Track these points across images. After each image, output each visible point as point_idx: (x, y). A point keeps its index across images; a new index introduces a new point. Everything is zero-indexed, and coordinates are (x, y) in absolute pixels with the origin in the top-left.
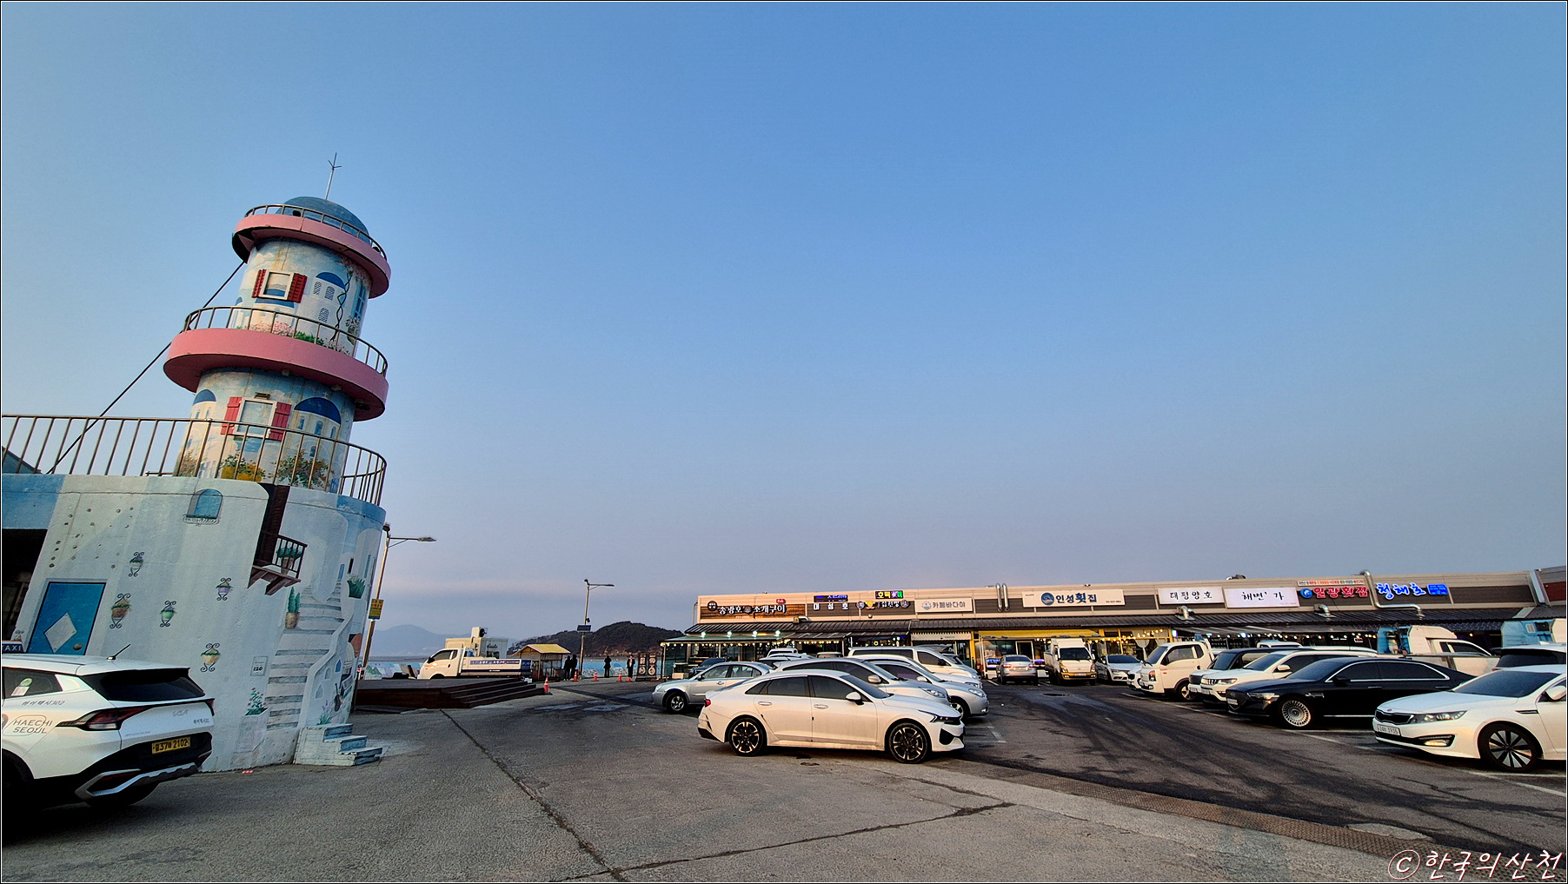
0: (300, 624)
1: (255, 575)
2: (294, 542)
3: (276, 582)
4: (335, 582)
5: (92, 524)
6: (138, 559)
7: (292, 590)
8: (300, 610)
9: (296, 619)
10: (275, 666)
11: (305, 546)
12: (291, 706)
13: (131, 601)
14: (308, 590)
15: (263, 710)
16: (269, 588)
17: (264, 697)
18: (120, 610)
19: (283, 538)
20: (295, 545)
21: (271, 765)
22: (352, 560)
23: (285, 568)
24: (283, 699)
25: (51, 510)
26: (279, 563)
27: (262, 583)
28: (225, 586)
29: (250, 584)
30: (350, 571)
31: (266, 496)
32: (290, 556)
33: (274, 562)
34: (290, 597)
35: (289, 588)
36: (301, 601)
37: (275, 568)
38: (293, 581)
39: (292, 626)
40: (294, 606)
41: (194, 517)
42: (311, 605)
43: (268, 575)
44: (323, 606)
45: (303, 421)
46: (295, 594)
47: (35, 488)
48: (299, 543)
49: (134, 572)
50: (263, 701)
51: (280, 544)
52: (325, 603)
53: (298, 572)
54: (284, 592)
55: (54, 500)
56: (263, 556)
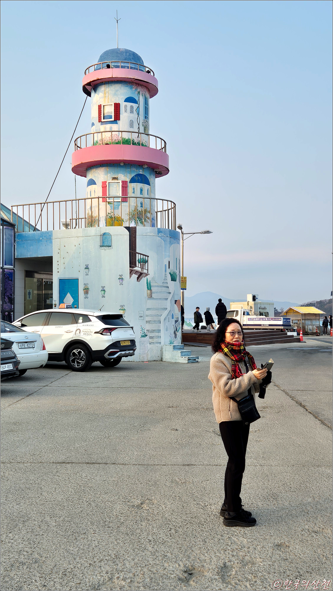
0: (153, 295)
1: (131, 272)
2: (143, 255)
3: (140, 275)
4: (164, 274)
5: (67, 253)
6: (87, 268)
7: (147, 279)
8: (152, 288)
9: (151, 293)
10: (147, 316)
11: (148, 257)
12: (157, 334)
13: (89, 286)
14: (153, 278)
15: (146, 335)
16: (138, 278)
17: (146, 330)
18: (86, 290)
19: (138, 253)
20: (144, 256)
21: (154, 361)
22: (169, 262)
23: (142, 268)
24: (153, 331)
25: (52, 247)
26: (139, 266)
27: (135, 276)
28: (121, 279)
29: (130, 277)
30: (169, 268)
31: (127, 233)
32: (143, 262)
33: (137, 266)
34: (147, 282)
35: (146, 278)
36: (152, 284)
37: (138, 268)
38: (147, 275)
39: (150, 297)
40: (149, 287)
41: (103, 246)
42: (156, 286)
43: (137, 272)
44: (161, 286)
45: (134, 189)
46: (149, 281)
47: (44, 238)
48: (146, 256)
49: (87, 273)
50: (145, 331)
51: (138, 257)
52: (161, 284)
53: (148, 270)
54: (144, 280)
55: (51, 242)
56: (132, 263)
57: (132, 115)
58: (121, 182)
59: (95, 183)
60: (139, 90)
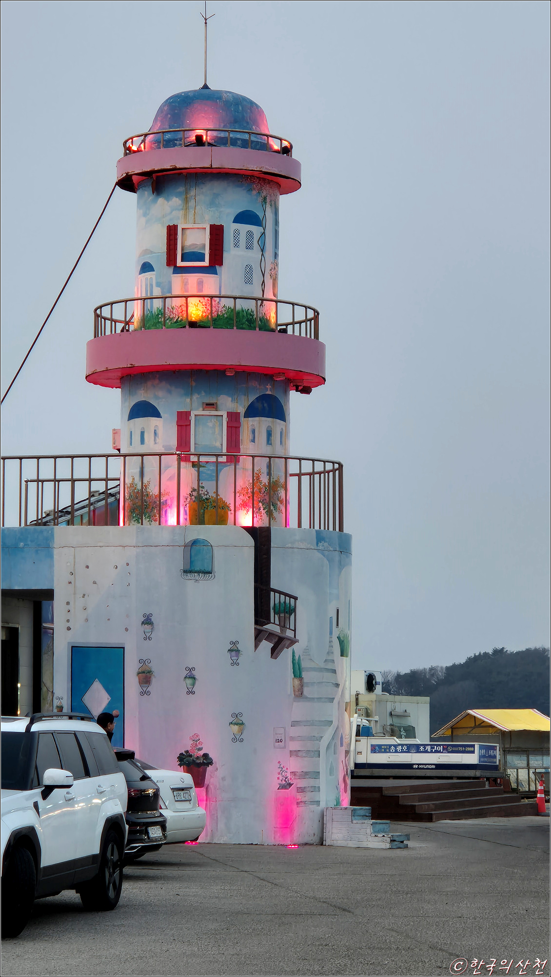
0: (306, 691)
1: (259, 636)
2: (286, 595)
3: (279, 644)
4: (328, 640)
5: (95, 583)
6: (148, 621)
7: (293, 652)
8: (304, 675)
9: (302, 686)
10: (292, 739)
11: (296, 598)
12: (310, 782)
13: (154, 666)
14: (307, 651)
15: (290, 785)
16: (273, 650)
17: (289, 771)
18: (146, 677)
19: (275, 591)
20: (287, 598)
21: (306, 844)
22: (338, 610)
23: (283, 626)
24: (305, 775)
25: (52, 566)
26: (277, 622)
27: (266, 646)
28: (234, 650)
29: (256, 646)
30: (337, 625)
31: (250, 541)
32: (285, 612)
33: (272, 621)
34: (293, 660)
35: (290, 649)
36: (304, 665)
37: (273, 627)
38: (293, 642)
39: (299, 694)
40: (297, 672)
41: (191, 572)
42: (314, 669)
43: (270, 636)
44: (321, 670)
45: (254, 432)
46: (297, 658)
47: (29, 543)
48: (291, 596)
49: (148, 636)
50: (289, 775)
51: (274, 599)
52: (322, 665)
53: (295, 631)
54: (286, 654)
55: (51, 556)
56: (262, 613)
57: (249, 253)
58: (225, 416)
59: (157, 414)
60: (264, 194)
